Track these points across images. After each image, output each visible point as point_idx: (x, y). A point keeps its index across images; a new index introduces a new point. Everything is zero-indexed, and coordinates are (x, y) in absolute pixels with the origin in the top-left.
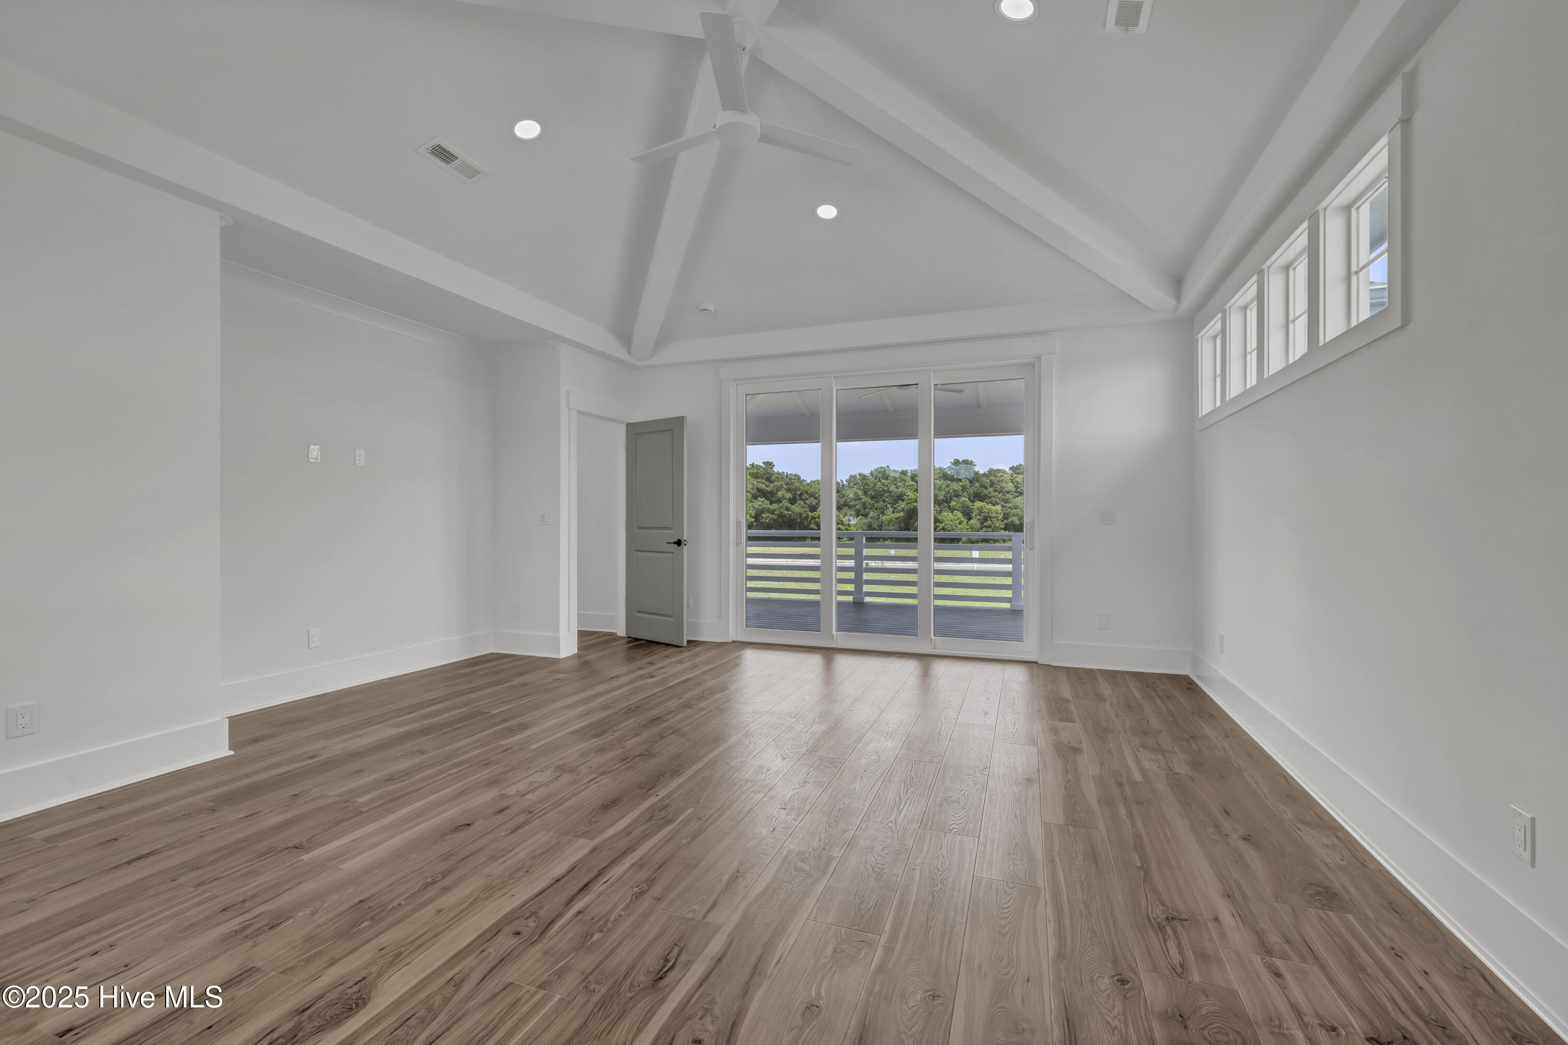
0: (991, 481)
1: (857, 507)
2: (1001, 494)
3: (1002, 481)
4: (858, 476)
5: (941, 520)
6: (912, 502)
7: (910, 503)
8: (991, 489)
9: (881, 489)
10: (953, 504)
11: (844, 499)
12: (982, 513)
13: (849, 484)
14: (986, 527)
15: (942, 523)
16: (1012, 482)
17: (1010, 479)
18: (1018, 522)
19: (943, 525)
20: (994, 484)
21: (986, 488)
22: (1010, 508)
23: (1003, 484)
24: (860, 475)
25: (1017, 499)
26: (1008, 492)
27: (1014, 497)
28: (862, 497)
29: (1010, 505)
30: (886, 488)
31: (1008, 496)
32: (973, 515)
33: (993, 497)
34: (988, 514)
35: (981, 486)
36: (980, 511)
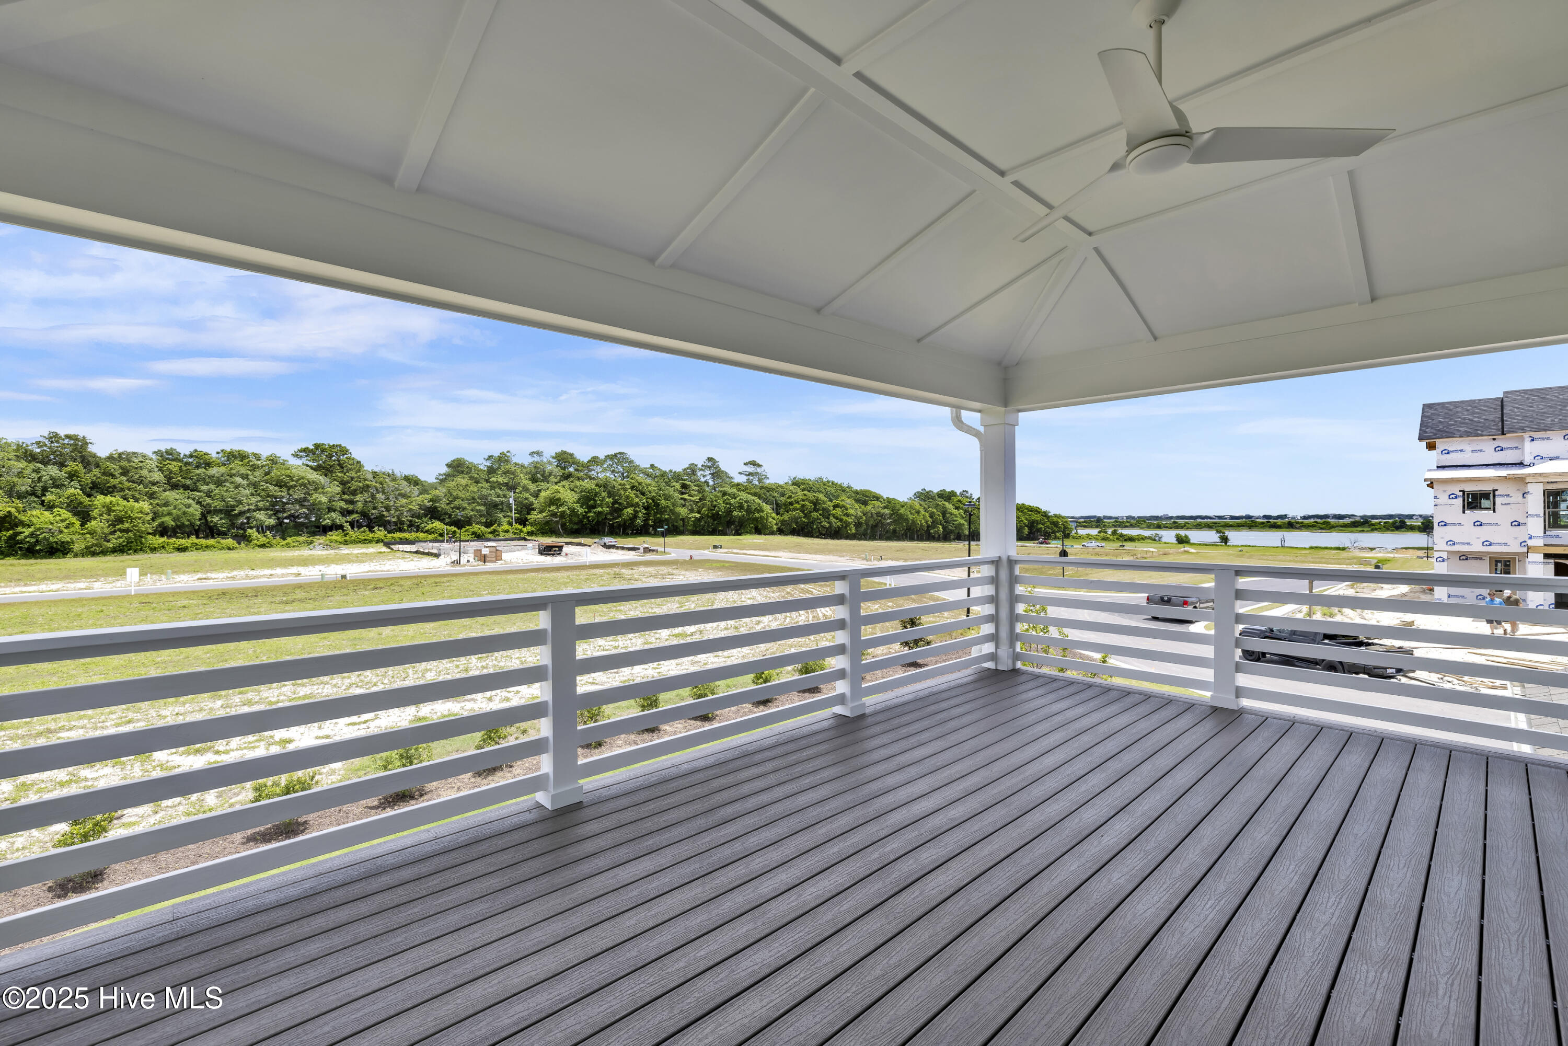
0: (121, 467)
2: (141, 486)
3: (141, 468)
5: (27, 522)
8: (124, 478)
10: (49, 498)
12: (114, 511)
14: (121, 531)
15: (29, 526)
16: (160, 470)
17: (157, 467)
18: (173, 524)
19: (32, 528)
20: (128, 471)
21: (113, 476)
22: (158, 504)
23: (145, 472)
25: (167, 493)
26: (154, 484)
27: (165, 491)
29: (157, 501)
31: (155, 488)
32: (95, 513)
33: (129, 489)
34: (126, 512)
35: (104, 474)
36: (109, 509)
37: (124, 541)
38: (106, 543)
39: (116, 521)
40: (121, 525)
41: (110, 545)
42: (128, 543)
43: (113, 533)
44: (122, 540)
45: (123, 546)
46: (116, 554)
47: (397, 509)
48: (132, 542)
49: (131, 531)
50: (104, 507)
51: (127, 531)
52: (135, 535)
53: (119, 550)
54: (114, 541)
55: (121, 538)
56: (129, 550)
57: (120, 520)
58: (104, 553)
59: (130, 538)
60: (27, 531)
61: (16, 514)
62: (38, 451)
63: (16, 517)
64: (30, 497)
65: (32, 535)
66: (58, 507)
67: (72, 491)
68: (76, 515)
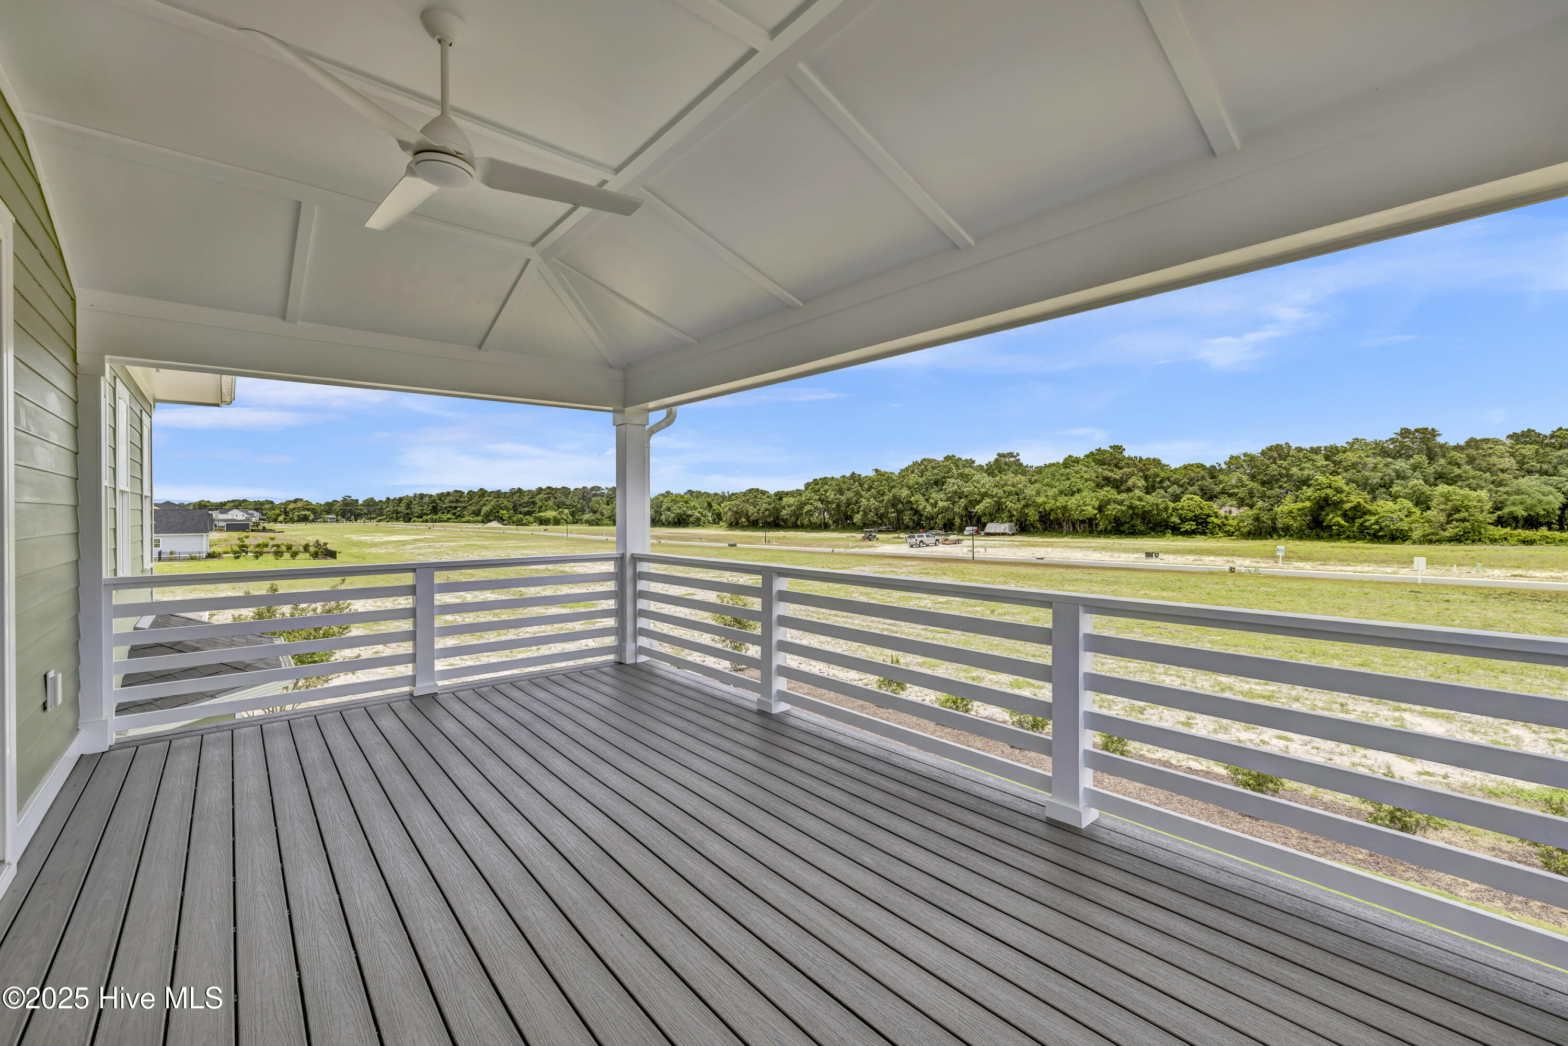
0: (1467, 456)
1: (1240, 495)
2: (1489, 474)
3: (1491, 454)
4: (1242, 457)
5: (1374, 511)
6: (1323, 489)
7: (1318, 489)
8: (1470, 467)
9: (1276, 473)
10: (1395, 489)
11: (1221, 486)
12: (1451, 501)
13: (1229, 467)
14: (1458, 520)
15: (1375, 514)
16: (1512, 455)
17: (1509, 451)
18: (1524, 513)
19: (1377, 517)
20: (1476, 459)
23: (1495, 459)
24: (1245, 455)
25: (1519, 480)
26: (1503, 471)
27: (1516, 477)
28: (1247, 483)
30: (1284, 472)
31: (1504, 475)
32: (1433, 504)
33: (1474, 478)
34: (1463, 502)
35: (1450, 463)
36: (1447, 498)
37: (1460, 531)
38: (1442, 532)
39: (1453, 510)
40: (1458, 515)
41: (1447, 534)
42: (1465, 533)
43: (1449, 522)
44: (1457, 529)
45: (1460, 536)
46: (1452, 543)
48: (1469, 532)
49: (1468, 521)
50: (1442, 496)
51: (1464, 520)
52: (1473, 525)
53: (1457, 539)
54: (1450, 532)
55: (1457, 527)
56: (1466, 540)
57: (1457, 510)
58: (1439, 541)
59: (1466, 528)
60: (1373, 519)
61: (1365, 504)
62: (1391, 446)
63: (1364, 507)
64: (1382, 487)
65: (1377, 522)
66: (1402, 497)
67: (1415, 481)
68: (1417, 504)
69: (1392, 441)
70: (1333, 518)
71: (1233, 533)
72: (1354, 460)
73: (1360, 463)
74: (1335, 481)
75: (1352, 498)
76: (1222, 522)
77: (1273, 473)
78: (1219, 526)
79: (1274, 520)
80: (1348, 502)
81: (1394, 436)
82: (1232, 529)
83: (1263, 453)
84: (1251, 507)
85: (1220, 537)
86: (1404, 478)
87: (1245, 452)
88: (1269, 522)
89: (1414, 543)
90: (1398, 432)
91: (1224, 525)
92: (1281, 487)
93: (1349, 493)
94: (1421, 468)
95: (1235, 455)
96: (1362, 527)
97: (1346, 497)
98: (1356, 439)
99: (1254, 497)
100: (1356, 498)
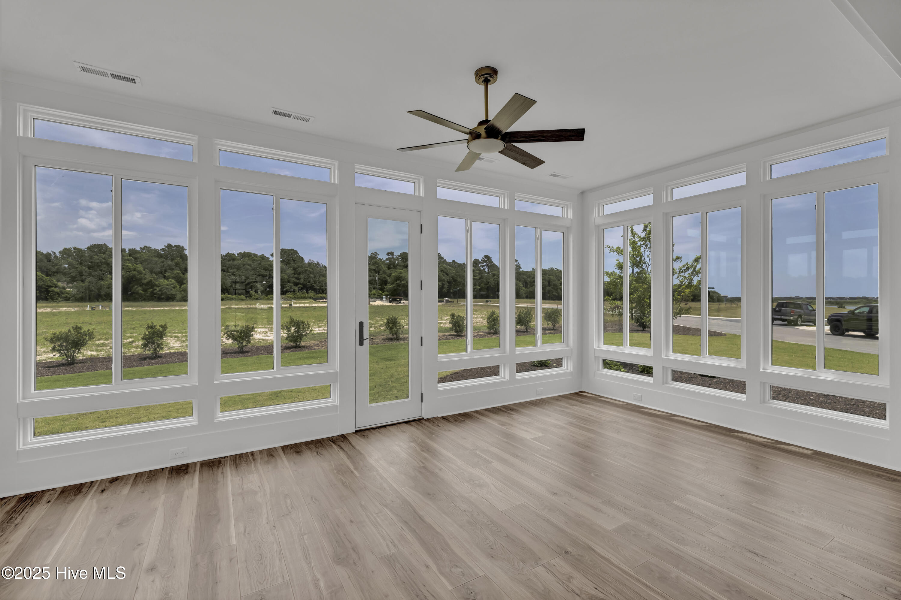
47: (320, 282)
60: (158, 289)
61: (154, 281)
62: (163, 253)
63: (154, 282)
64: (160, 273)
65: (160, 291)
66: (171, 278)
67: (177, 271)
68: (178, 282)
69: (163, 249)
70: (137, 288)
71: (69, 298)
72: (145, 257)
73: (149, 260)
74: (138, 267)
75: (147, 277)
76: (61, 291)
77: (96, 261)
78: (58, 294)
79: (100, 289)
80: (145, 279)
81: (164, 247)
82: (69, 296)
83: (88, 248)
84: (83, 281)
85: (60, 301)
86: (172, 269)
87: (75, 246)
88: (97, 291)
89: (177, 301)
90: (166, 245)
91: (63, 293)
92: (101, 270)
93: (145, 274)
94: (180, 265)
95: (67, 247)
96: (153, 293)
97: (144, 276)
98: (146, 246)
99: (82, 275)
100: (149, 277)
